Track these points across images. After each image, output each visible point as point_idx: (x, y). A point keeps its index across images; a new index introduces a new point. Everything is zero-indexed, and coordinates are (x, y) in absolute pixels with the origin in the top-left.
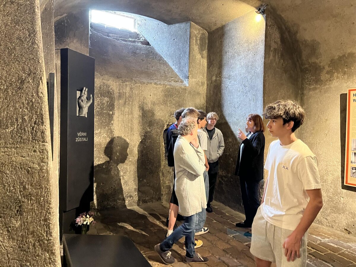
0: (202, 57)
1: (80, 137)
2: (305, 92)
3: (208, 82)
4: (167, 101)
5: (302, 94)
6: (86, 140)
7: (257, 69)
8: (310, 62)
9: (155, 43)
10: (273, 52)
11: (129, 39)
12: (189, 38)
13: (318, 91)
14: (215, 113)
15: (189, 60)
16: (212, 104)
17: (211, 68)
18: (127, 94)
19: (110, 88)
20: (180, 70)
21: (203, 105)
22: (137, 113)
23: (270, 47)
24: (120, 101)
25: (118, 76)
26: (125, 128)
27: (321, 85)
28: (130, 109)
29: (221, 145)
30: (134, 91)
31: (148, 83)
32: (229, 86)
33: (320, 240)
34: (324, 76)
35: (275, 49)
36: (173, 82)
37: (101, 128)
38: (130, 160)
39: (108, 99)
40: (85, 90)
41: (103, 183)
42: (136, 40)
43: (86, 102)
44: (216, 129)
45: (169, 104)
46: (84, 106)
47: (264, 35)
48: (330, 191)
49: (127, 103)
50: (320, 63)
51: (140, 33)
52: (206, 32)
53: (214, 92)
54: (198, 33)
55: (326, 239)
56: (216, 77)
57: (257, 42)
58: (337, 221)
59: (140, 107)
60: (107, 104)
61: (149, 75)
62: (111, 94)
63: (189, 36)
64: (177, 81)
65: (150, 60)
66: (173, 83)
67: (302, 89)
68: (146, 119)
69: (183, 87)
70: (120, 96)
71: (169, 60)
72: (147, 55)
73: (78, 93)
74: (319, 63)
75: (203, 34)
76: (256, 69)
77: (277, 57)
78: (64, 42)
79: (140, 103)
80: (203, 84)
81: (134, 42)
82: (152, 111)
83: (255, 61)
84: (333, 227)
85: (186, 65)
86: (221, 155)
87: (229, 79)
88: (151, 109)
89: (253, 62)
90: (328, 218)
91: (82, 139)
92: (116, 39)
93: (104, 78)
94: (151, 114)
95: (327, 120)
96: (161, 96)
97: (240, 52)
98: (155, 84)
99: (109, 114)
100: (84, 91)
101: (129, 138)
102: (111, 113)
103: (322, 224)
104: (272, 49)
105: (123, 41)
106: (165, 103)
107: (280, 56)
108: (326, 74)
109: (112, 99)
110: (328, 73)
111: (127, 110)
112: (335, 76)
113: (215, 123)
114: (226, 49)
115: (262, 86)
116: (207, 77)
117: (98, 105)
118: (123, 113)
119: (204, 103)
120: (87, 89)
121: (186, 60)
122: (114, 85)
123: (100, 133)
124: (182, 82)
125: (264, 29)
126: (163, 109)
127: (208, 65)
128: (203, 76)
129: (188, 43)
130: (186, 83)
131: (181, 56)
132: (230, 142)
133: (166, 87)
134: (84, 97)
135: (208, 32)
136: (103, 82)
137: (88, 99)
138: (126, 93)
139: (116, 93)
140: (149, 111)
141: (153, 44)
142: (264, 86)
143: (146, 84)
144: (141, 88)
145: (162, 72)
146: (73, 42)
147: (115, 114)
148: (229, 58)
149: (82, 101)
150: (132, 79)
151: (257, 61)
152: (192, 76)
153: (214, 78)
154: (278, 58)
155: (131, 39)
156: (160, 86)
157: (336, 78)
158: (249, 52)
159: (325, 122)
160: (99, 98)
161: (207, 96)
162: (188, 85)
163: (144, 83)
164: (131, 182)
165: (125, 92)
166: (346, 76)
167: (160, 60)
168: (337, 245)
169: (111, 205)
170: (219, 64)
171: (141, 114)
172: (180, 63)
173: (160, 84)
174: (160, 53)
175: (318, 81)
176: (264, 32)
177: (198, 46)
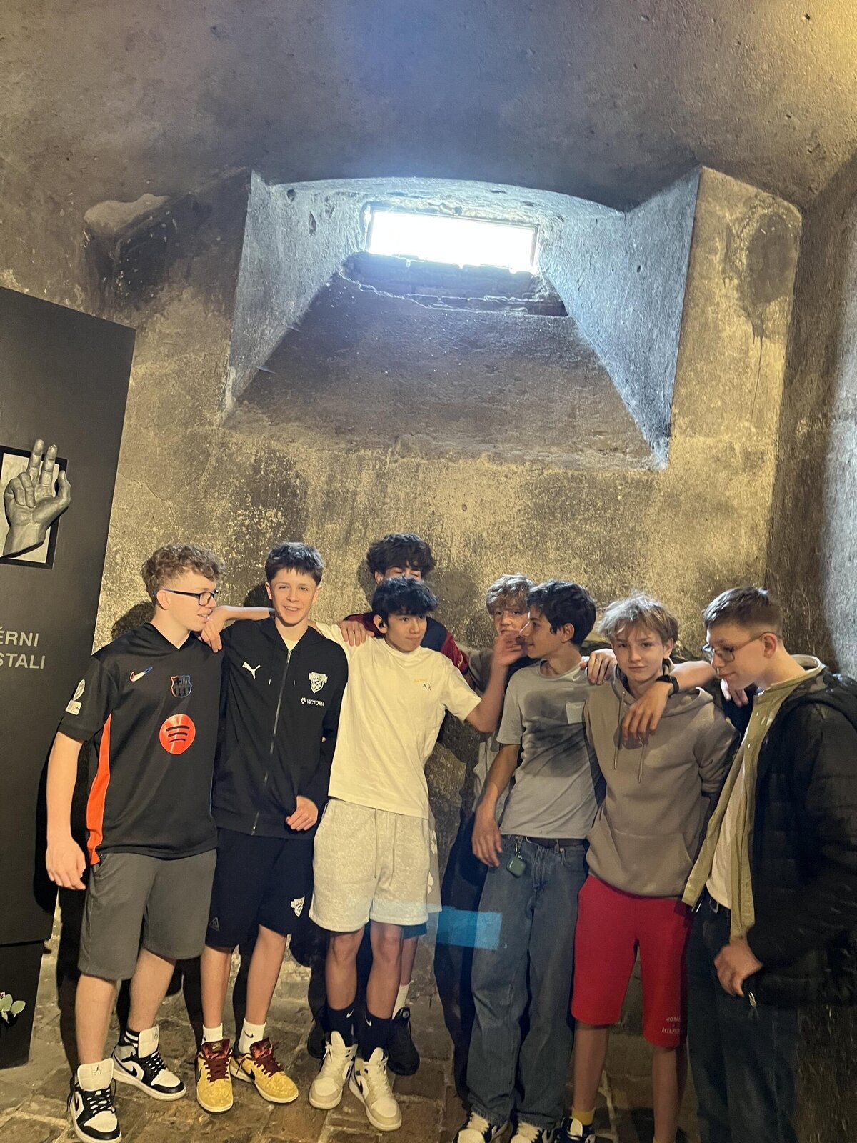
0: (760, 332)
6: (37, 662)
11: (480, 298)
12: (687, 248)
18: (361, 498)
19: (292, 474)
20: (647, 401)
21: (749, 566)
31: (460, 453)
39: (280, 514)
42: (512, 299)
49: (353, 538)
51: (541, 275)
52: (792, 207)
54: (739, 220)
56: (813, 420)
62: (295, 495)
63: (686, 238)
64: (616, 450)
69: (636, 473)
70: (329, 508)
71: (614, 363)
75: (773, 220)
78: (147, 301)
82: (468, 578)
88: (463, 569)
91: (5, 659)
92: (423, 299)
98: (496, 457)
100: (35, 457)
105: (446, 306)
120: (51, 450)
121: (670, 351)
122: (310, 460)
124: (646, 452)
127: (788, 366)
129: (684, 269)
130: (659, 455)
133: (546, 472)
135: (802, 210)
136: (268, 447)
138: (355, 494)
139: (315, 492)
140: (450, 577)
141: (577, 309)
143: (451, 460)
144: (421, 476)
150: (396, 437)
152: (692, 425)
153: (803, 429)
155: (489, 298)
156: (513, 467)
160: (247, 508)
162: (665, 467)
167: (578, 367)
170: (828, 352)
172: (647, 370)
173: (519, 460)
174: (590, 340)
177: (736, 282)
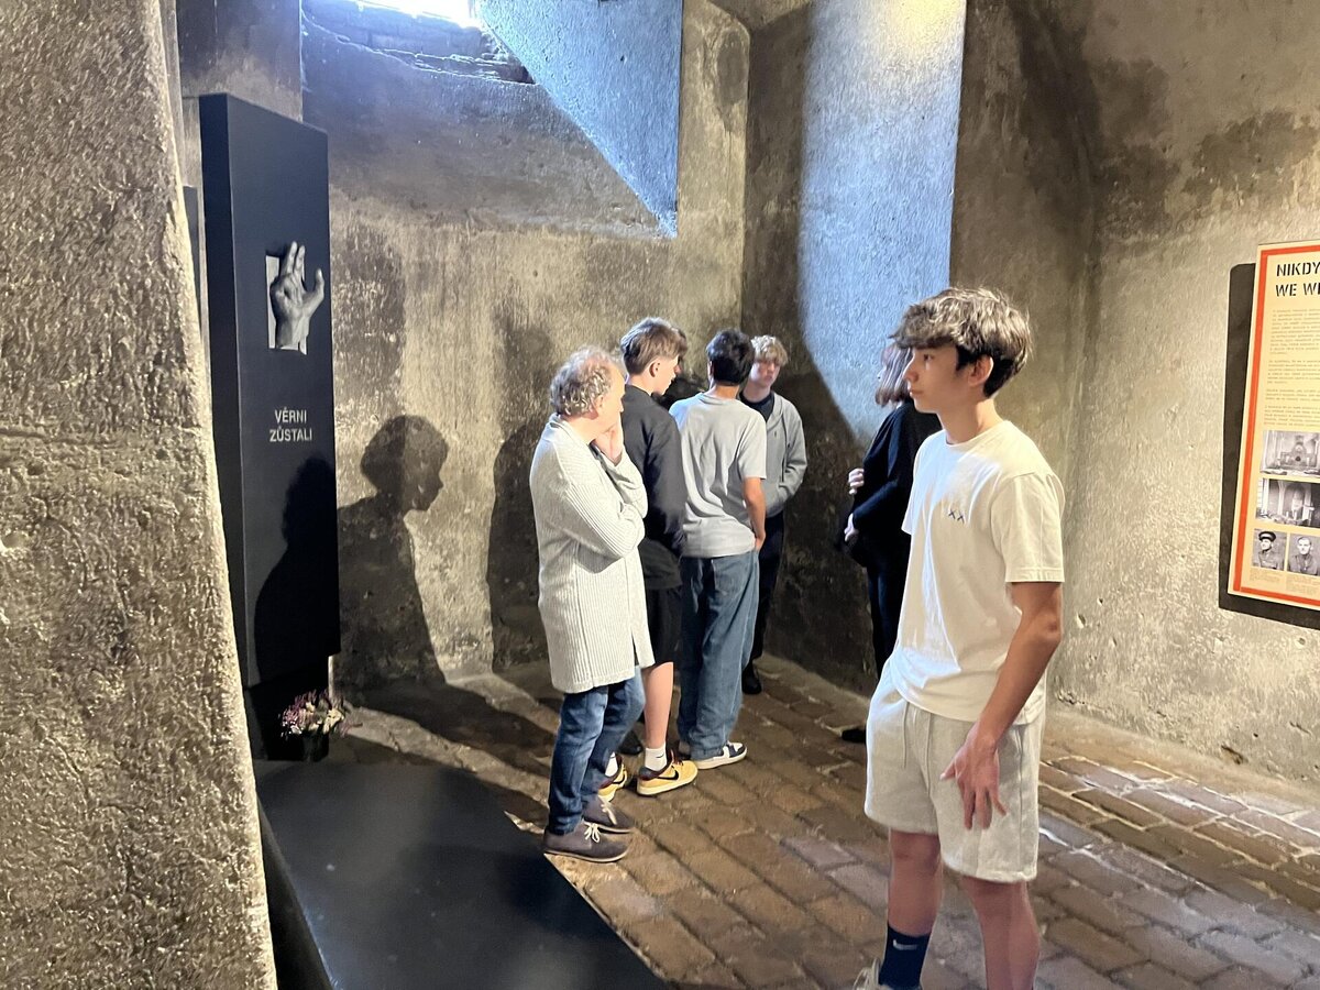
0: (729, 127)
1: (285, 426)
2: (1104, 260)
3: (750, 224)
4: (596, 294)
5: (1095, 267)
6: (308, 435)
7: (932, 171)
8: (1130, 147)
9: (549, 73)
10: (992, 106)
11: (451, 57)
12: (677, 55)
13: (1151, 255)
14: (774, 339)
15: (680, 136)
16: (763, 306)
17: (761, 167)
18: (449, 268)
19: (385, 248)
20: (647, 178)
21: (731, 310)
22: (487, 340)
23: (981, 86)
24: (425, 295)
25: (414, 203)
26: (444, 395)
27: (1165, 233)
28: (462, 326)
29: (796, 457)
30: (473, 259)
31: (526, 226)
32: (826, 240)
33: (1135, 785)
34: (1176, 200)
35: (1000, 98)
36: (618, 222)
37: (357, 396)
38: (467, 511)
39: (379, 286)
40: (297, 254)
41: (370, 594)
42: (477, 60)
43: (300, 299)
44: (777, 398)
45: (603, 306)
46: (296, 312)
47: (961, 40)
48: (1178, 616)
49: (448, 304)
50: (1164, 150)
51: (491, 33)
52: (744, 29)
53: (770, 260)
54: (710, 35)
55: (1154, 780)
56: (781, 203)
57: (935, 70)
58: (1196, 721)
59: (497, 317)
60: (378, 305)
61: (530, 196)
62: (391, 268)
63: (677, 48)
64: (634, 220)
65: (533, 138)
66: (619, 228)
67: (1096, 248)
68: (521, 363)
69: (655, 240)
70: (424, 275)
71: (602, 140)
72: (522, 122)
73: (272, 263)
74: (1160, 149)
75: (732, 38)
76: (928, 174)
77: (1005, 125)
78: (206, 69)
79: (498, 302)
80: (730, 230)
81: (472, 67)
82: (543, 332)
83: (925, 140)
84: (1182, 742)
85: (668, 158)
86: (793, 492)
87: (829, 212)
88: (539, 326)
89: (915, 147)
90: (1166, 709)
91: (292, 434)
92: (402, 56)
93: (363, 209)
94: (537, 345)
95: (1178, 363)
96: (575, 274)
97: (871, 110)
98: (553, 229)
99: (385, 345)
100: (291, 258)
101: (462, 434)
102: (392, 339)
103: (1144, 731)
104: (988, 94)
105: (427, 66)
106: (589, 301)
107: (1016, 124)
108: (1183, 191)
109: (393, 287)
110: (1190, 187)
111: (449, 327)
112: (1214, 199)
113: (774, 377)
114: (817, 96)
115: (947, 237)
116: (745, 204)
117: (344, 312)
118: (434, 341)
119: (733, 303)
120: (302, 251)
121: (669, 140)
122: (399, 235)
123: (355, 412)
124: (653, 221)
125: (962, 20)
126: (583, 325)
127: (749, 156)
128: (732, 199)
129: (676, 73)
130: (667, 225)
131: (650, 123)
132: (829, 447)
133: (594, 244)
134: (295, 280)
135: (750, 31)
136: (359, 222)
137: (309, 285)
138: (444, 265)
139: (408, 263)
140: (530, 333)
141: (542, 77)
142: (955, 236)
143: (520, 232)
144: (499, 247)
145: (578, 184)
146: (241, 70)
147: (408, 344)
148: (827, 131)
149: (287, 293)
150: (466, 211)
151: (933, 143)
152: (690, 201)
153: (772, 208)
154: (1011, 129)
155: (458, 58)
156: (570, 238)
157: (1219, 206)
158: (904, 108)
159: (1171, 370)
160: (347, 282)
161: (744, 275)
162: (674, 235)
163: (512, 228)
164: (472, 590)
165: (441, 260)
166: (1255, 201)
167: (570, 140)
168: (1192, 800)
169: (401, 670)
170: (791, 155)
171: (501, 345)
172: (645, 151)
173: (571, 231)
174: (570, 112)
175: (1154, 219)
176: (961, 31)
177: (712, 86)
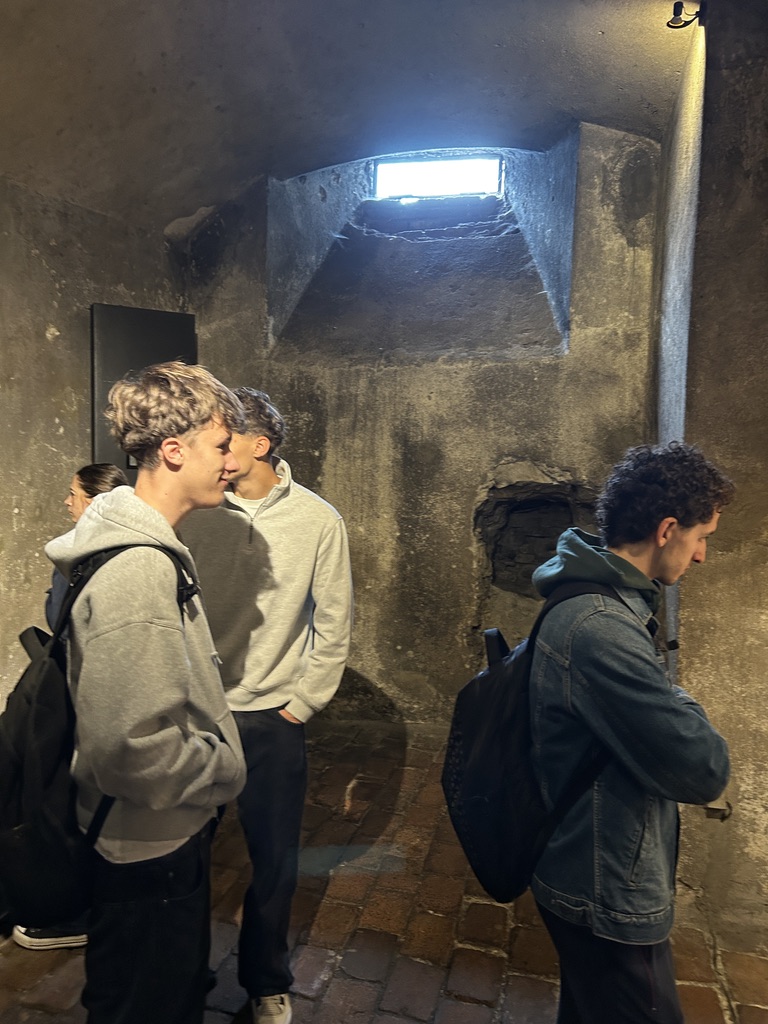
0: (632, 243)
3: (651, 333)
7: (687, 264)
9: (525, 221)
12: (575, 183)
15: (574, 261)
16: (650, 414)
17: (655, 276)
18: (361, 399)
19: (315, 387)
20: (559, 303)
22: (387, 452)
23: (736, 158)
24: (342, 420)
25: (345, 350)
28: (369, 443)
30: (379, 390)
31: (424, 359)
36: (517, 347)
39: (310, 415)
47: (702, 111)
49: (359, 425)
53: (653, 369)
54: (611, 159)
57: (695, 151)
59: (397, 434)
60: (308, 429)
62: (318, 401)
64: (535, 343)
66: (515, 351)
68: (416, 471)
69: (548, 359)
70: (341, 409)
75: (638, 154)
76: (686, 267)
79: (397, 422)
81: (467, 231)
85: (567, 282)
87: (665, 317)
88: (432, 440)
89: (686, 238)
92: (410, 234)
93: (305, 360)
94: (429, 457)
97: (679, 204)
99: (312, 457)
102: (317, 454)
105: (428, 238)
106: (477, 418)
109: (320, 417)
111: (358, 444)
114: (669, 198)
115: (687, 338)
116: (650, 315)
118: (347, 454)
122: (325, 376)
125: (704, 87)
126: (471, 439)
127: (654, 267)
129: (573, 203)
130: (564, 344)
131: (561, 253)
133: (484, 368)
135: (660, 143)
138: (357, 396)
139: (331, 398)
140: (423, 447)
143: (418, 365)
144: (399, 379)
145: (500, 316)
147: (328, 456)
148: (669, 232)
151: (690, 232)
152: (584, 319)
156: (460, 366)
161: (647, 384)
162: (566, 353)
165: (354, 392)
171: (399, 456)
172: (559, 279)
173: (464, 360)
174: (532, 252)
177: (612, 207)
